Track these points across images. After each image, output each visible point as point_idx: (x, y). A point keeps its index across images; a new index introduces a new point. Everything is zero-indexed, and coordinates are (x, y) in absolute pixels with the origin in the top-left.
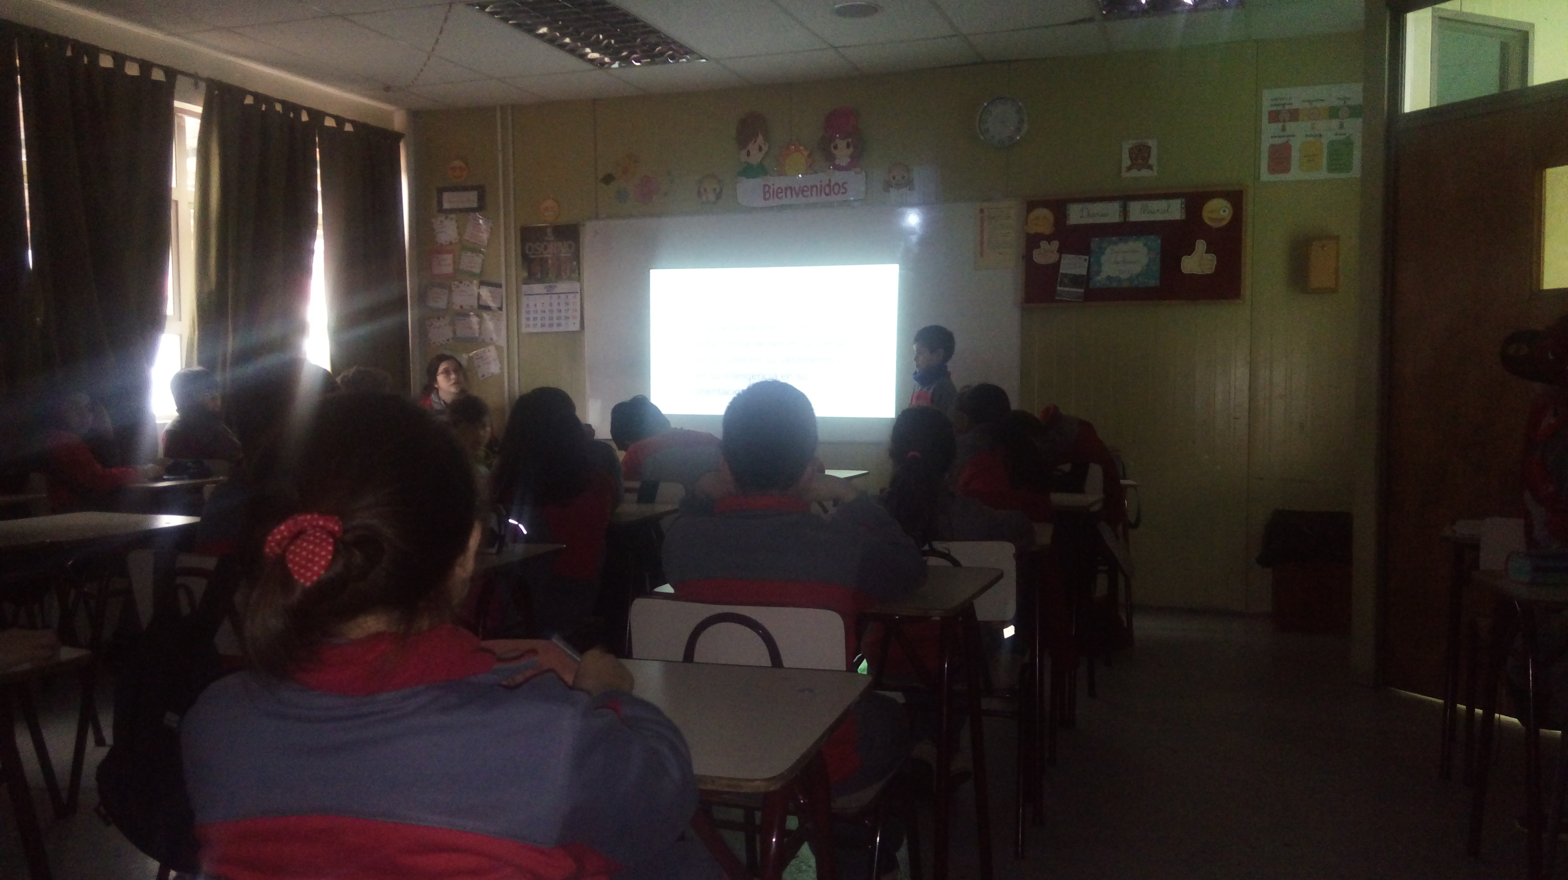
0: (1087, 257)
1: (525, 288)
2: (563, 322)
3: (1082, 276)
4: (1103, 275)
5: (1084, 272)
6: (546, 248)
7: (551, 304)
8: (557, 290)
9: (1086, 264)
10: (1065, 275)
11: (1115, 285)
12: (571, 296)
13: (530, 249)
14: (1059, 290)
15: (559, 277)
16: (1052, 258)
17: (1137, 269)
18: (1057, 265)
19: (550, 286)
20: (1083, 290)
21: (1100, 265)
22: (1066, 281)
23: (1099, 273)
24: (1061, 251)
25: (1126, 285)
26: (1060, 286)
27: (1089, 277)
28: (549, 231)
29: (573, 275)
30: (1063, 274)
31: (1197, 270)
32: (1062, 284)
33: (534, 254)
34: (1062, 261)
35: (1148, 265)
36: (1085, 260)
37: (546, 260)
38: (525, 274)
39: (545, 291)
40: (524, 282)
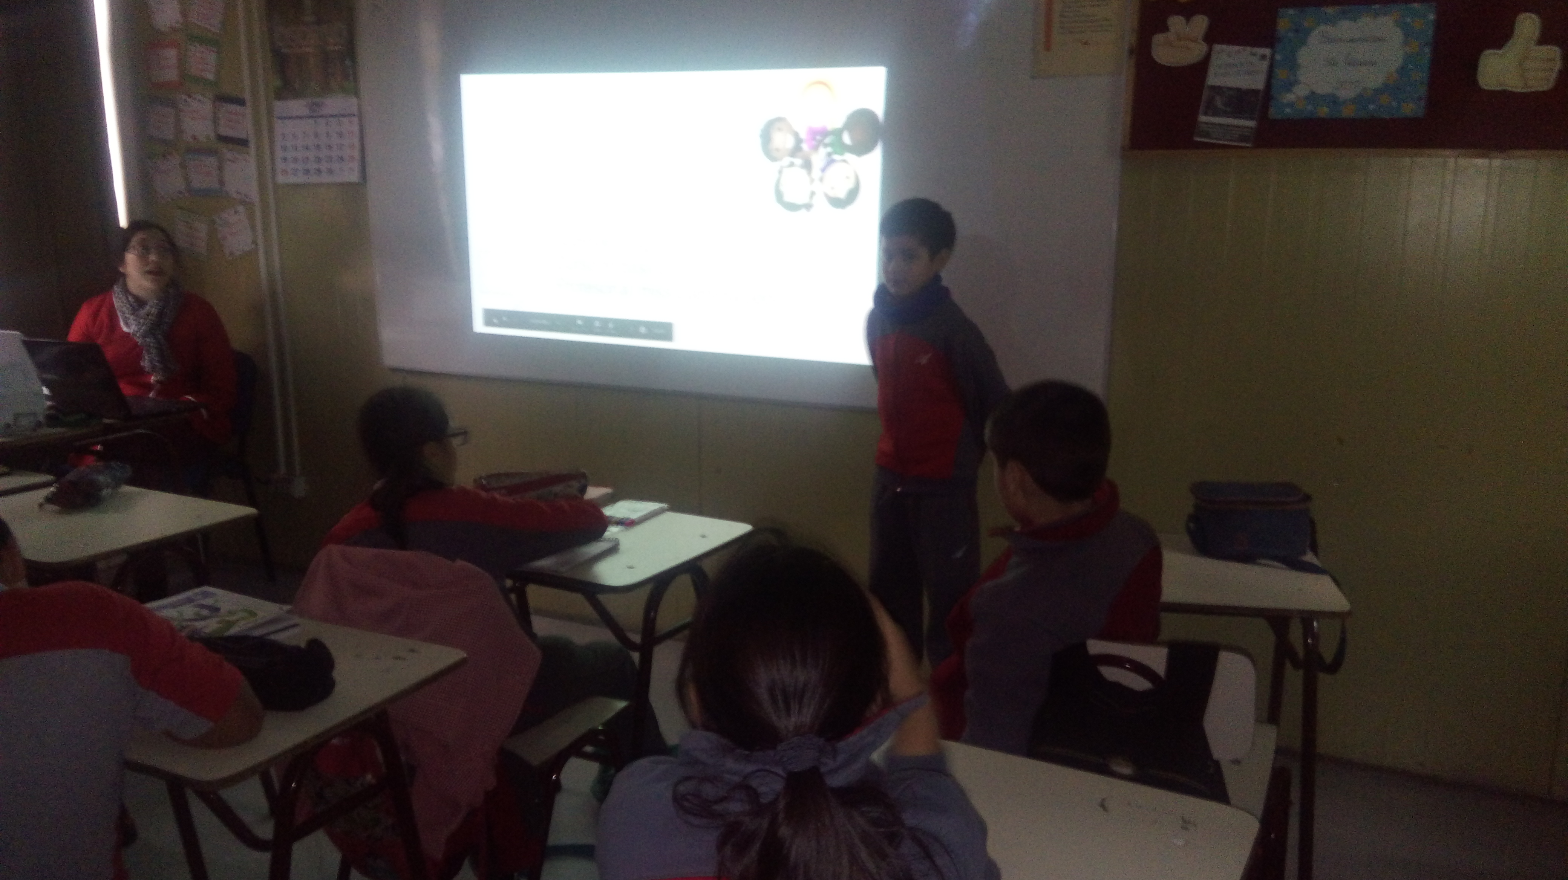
0: (1267, 51)
1: (279, 106)
2: (335, 166)
3: (1255, 92)
4: (1302, 90)
5: (1258, 83)
6: (304, 36)
7: (317, 135)
8: (326, 111)
9: (1264, 65)
10: (1217, 90)
11: (1324, 111)
12: (346, 120)
13: (281, 37)
14: (1203, 123)
15: (326, 89)
16: (1195, 52)
17: (1374, 79)
18: (1202, 67)
19: (313, 104)
20: (1251, 123)
21: (1293, 66)
22: (1219, 102)
23: (1289, 86)
24: (1212, 38)
25: (1348, 112)
26: (1206, 114)
27: (1267, 95)
29: (347, 84)
30: (1213, 88)
31: (1514, 83)
32: (1213, 110)
33: (287, 47)
34: (1214, 58)
35: (1403, 70)
36: (1263, 57)
37: (307, 57)
38: (278, 83)
39: (305, 112)
40: (278, 95)
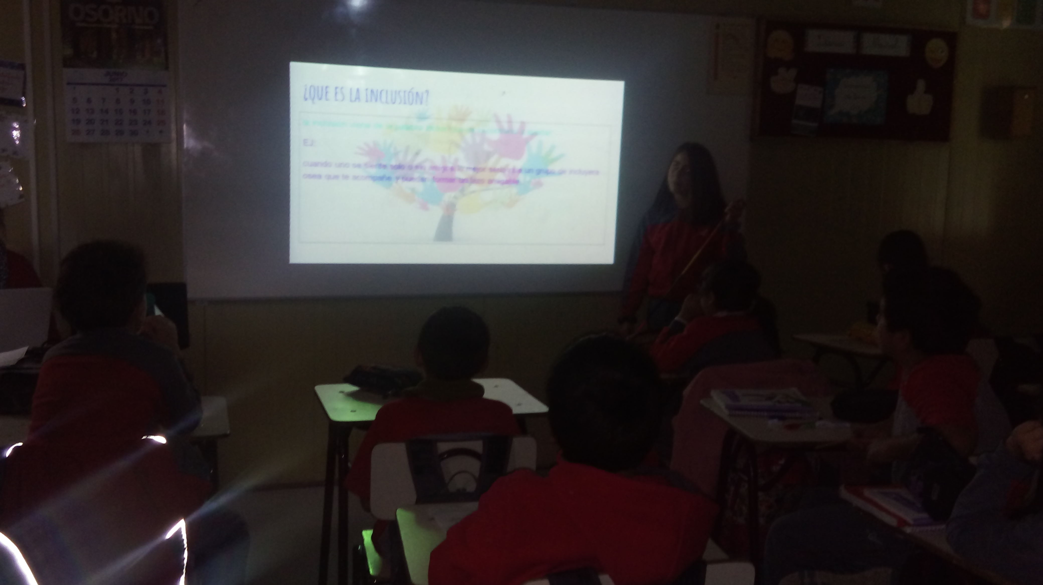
0: (822, 89)
1: (68, 74)
2: (140, 127)
3: (816, 109)
4: (836, 110)
5: (818, 105)
6: (106, 14)
7: (118, 101)
8: (126, 80)
9: (821, 96)
10: (801, 107)
11: (845, 120)
12: (153, 90)
13: (77, 12)
14: (794, 124)
15: (130, 58)
16: (789, 87)
17: (866, 105)
19: (115, 74)
20: (816, 125)
22: (801, 113)
23: (832, 106)
24: (797, 80)
25: (855, 121)
26: (795, 119)
27: (823, 110)
29: (156, 60)
30: (798, 105)
31: (917, 111)
32: (798, 117)
33: (83, 21)
35: (876, 102)
36: (821, 92)
37: (109, 31)
38: (69, 52)
39: (106, 80)
40: (68, 63)
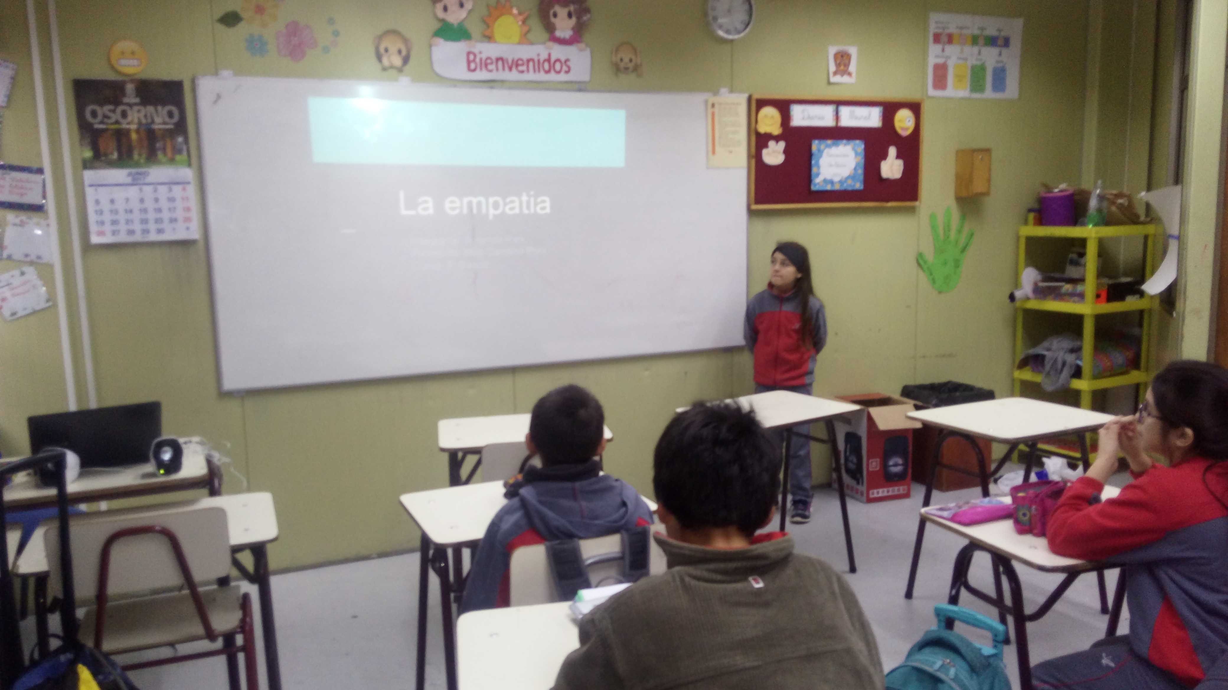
1: (89, 175)
2: (166, 225)
4: (821, 178)
6: (124, 115)
7: (142, 201)
8: (149, 179)
11: (829, 187)
12: (177, 189)
13: (94, 114)
15: (152, 157)
17: (846, 172)
19: (138, 173)
21: (818, 167)
25: (837, 187)
28: (130, 88)
29: (178, 157)
31: (891, 175)
33: (102, 122)
35: (855, 169)
37: (128, 131)
38: (88, 154)
39: (129, 180)
40: (87, 165)
